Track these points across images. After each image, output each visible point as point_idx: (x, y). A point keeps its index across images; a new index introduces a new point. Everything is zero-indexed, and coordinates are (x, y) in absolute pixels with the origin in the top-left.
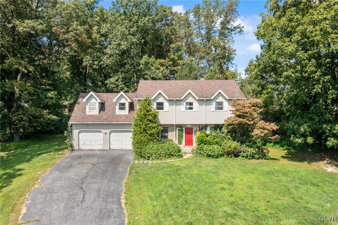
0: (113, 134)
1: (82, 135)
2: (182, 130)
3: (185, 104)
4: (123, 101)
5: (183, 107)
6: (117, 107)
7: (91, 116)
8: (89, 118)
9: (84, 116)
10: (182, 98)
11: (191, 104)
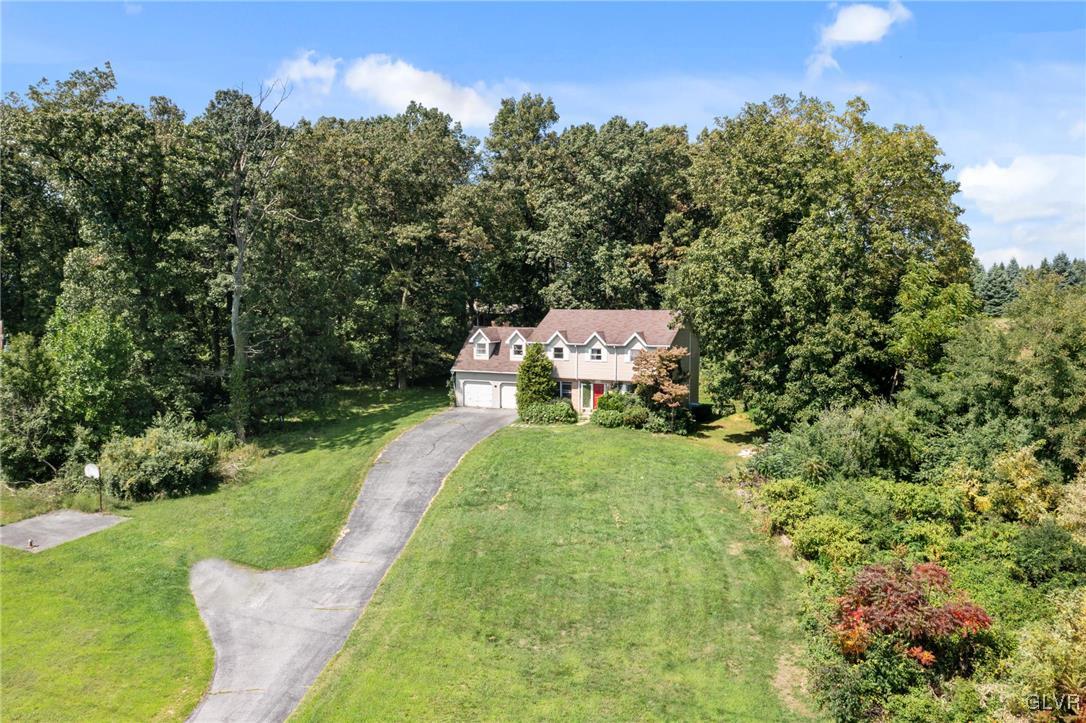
0: (505, 388)
1: (468, 386)
2: (589, 388)
3: (590, 351)
4: (518, 342)
5: (587, 355)
6: (512, 351)
7: (479, 361)
8: (477, 364)
9: (472, 362)
10: (585, 343)
11: (599, 351)
